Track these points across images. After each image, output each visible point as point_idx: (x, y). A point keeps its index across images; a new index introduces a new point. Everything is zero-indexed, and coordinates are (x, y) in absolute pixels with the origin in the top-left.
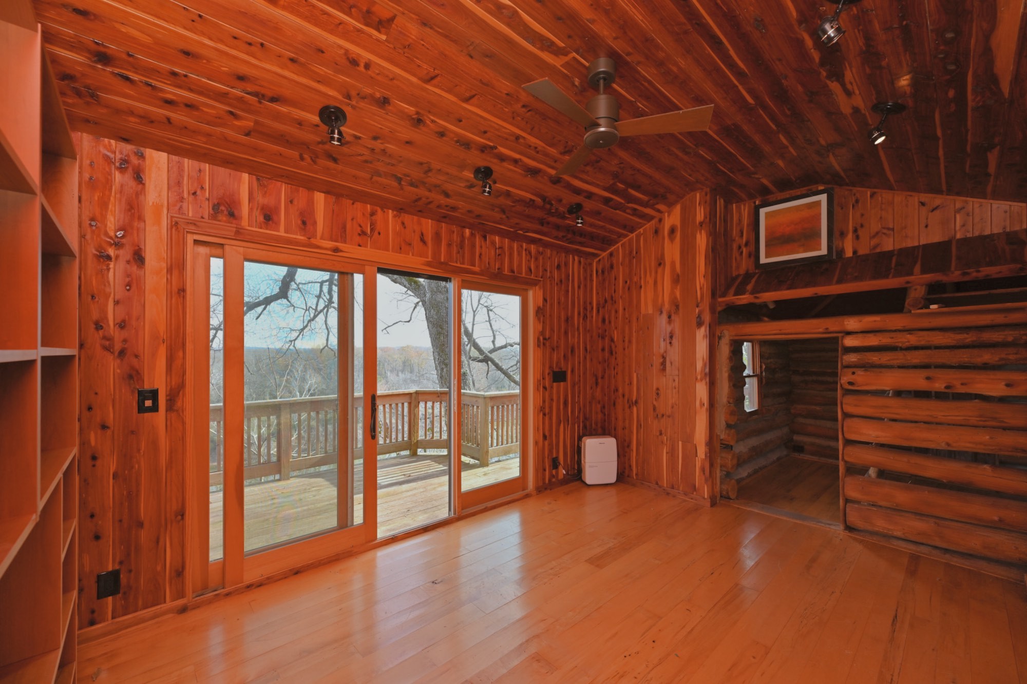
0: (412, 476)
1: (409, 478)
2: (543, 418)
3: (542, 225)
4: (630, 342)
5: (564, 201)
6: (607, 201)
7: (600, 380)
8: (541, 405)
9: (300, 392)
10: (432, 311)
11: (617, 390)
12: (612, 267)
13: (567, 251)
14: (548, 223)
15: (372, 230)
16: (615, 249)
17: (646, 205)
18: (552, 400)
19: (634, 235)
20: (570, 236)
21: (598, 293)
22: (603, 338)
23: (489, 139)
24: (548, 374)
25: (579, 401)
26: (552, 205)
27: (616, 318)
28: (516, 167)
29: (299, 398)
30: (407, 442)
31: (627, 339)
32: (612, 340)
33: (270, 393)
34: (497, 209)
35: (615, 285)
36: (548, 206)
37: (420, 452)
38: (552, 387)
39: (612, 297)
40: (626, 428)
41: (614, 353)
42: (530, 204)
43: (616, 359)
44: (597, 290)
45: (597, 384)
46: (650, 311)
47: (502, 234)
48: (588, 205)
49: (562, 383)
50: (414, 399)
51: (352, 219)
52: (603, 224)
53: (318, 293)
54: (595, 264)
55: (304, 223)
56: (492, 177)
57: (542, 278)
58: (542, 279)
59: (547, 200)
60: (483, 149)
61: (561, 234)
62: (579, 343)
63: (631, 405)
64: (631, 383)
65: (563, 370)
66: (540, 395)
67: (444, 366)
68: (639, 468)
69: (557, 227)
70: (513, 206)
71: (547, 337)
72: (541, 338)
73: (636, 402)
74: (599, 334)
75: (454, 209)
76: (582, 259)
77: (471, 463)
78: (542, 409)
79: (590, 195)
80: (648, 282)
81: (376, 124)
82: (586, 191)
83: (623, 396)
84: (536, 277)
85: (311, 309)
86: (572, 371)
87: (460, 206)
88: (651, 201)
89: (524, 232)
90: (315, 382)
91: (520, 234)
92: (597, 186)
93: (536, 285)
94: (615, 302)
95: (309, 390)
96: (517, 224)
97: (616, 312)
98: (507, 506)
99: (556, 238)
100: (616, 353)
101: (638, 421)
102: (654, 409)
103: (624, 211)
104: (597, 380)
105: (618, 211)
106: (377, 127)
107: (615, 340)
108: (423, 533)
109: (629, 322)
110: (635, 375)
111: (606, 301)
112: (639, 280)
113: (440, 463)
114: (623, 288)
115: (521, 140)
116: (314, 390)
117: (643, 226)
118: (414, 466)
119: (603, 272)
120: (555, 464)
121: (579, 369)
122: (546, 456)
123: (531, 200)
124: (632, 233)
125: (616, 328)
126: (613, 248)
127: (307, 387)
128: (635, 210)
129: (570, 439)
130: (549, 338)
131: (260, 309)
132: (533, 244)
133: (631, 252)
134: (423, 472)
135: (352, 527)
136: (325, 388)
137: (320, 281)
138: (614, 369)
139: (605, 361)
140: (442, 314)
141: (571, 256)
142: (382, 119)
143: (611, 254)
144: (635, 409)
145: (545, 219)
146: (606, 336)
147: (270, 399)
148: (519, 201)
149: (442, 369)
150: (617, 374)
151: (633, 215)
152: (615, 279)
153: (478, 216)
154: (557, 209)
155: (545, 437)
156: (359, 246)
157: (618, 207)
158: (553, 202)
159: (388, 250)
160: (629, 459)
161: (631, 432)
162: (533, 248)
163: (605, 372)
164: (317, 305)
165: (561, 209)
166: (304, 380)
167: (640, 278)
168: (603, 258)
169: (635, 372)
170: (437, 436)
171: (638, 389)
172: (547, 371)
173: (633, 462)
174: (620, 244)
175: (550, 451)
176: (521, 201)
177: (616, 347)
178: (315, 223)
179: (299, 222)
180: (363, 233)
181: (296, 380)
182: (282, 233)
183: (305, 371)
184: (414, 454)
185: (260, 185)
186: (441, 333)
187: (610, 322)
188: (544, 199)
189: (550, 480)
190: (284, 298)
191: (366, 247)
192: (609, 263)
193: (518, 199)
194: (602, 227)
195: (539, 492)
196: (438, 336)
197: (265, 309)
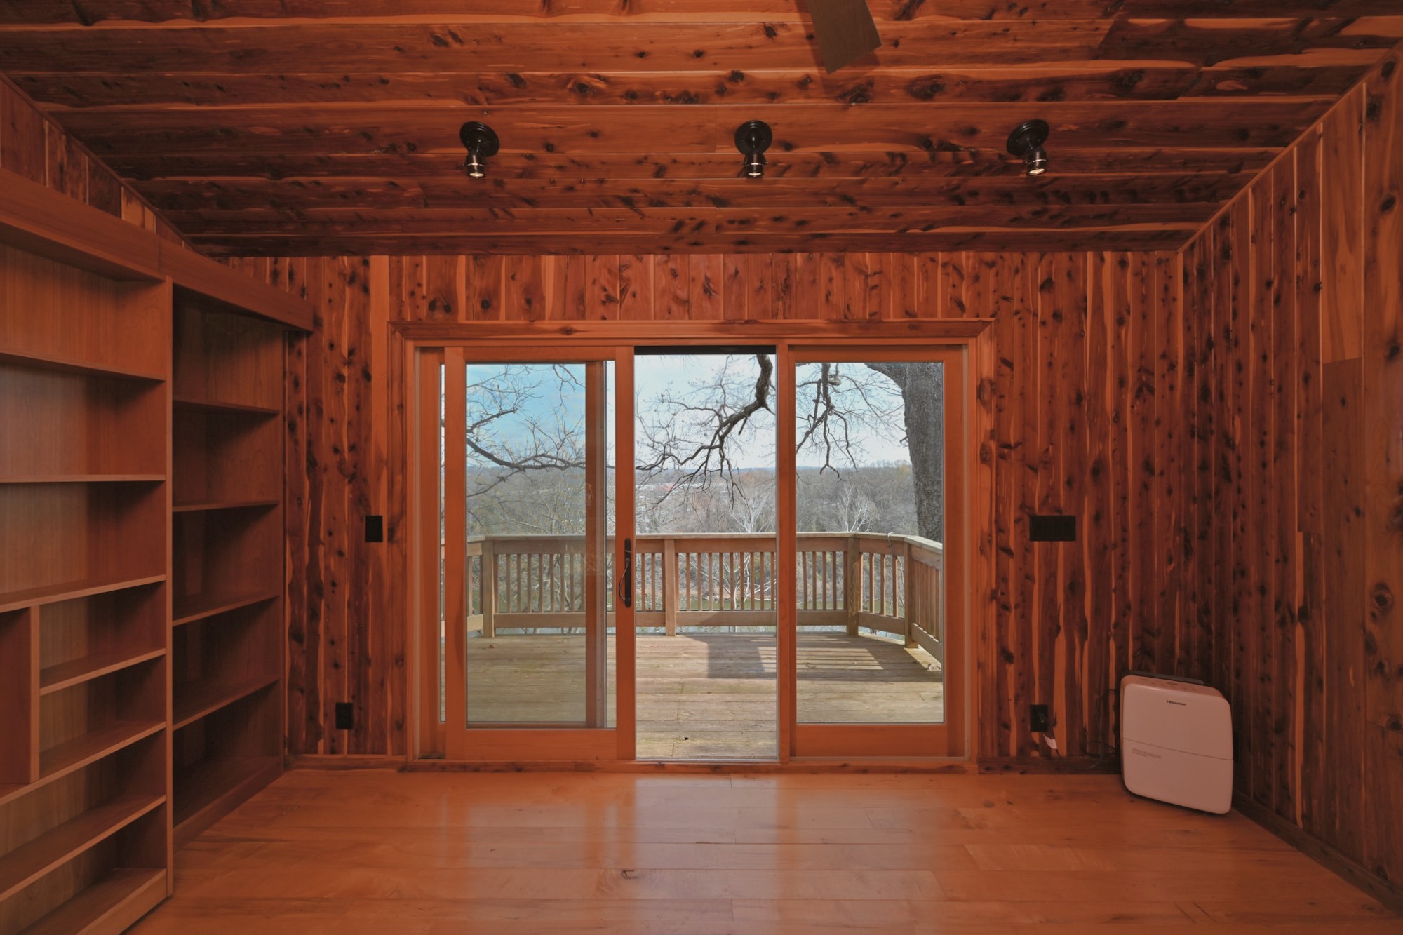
0: (817, 669)
1: (813, 671)
2: (999, 615)
3: (961, 202)
4: (1282, 445)
5: (985, 130)
6: (1122, 85)
7: (1195, 543)
8: (994, 587)
9: (849, 522)
10: (912, 406)
11: (1242, 572)
12: (1226, 253)
13: (1075, 245)
14: (974, 194)
15: (623, 291)
16: (1234, 205)
17: (1298, 41)
18: (1029, 577)
19: (1294, 148)
20: (1055, 207)
21: (1188, 329)
22: (1204, 438)
23: (715, 65)
24: (1016, 521)
25: (1122, 590)
26: (954, 148)
27: (1241, 384)
28: (808, 97)
29: (848, 532)
30: (840, 612)
31: (1271, 439)
32: (1228, 441)
33: (817, 521)
34: (829, 199)
35: (1234, 299)
36: (947, 156)
37: (864, 632)
38: (1028, 550)
39: (1227, 331)
40: (1270, 679)
41: (1234, 475)
42: (897, 163)
43: (1239, 491)
44: (1186, 319)
45: (1188, 551)
46: (1351, 352)
47: (880, 245)
48: (1063, 115)
49: (1061, 544)
50: (853, 547)
51: (594, 282)
52: (1149, 150)
53: (816, 395)
54: (1180, 257)
55: (529, 302)
56: (774, 138)
57: (992, 316)
58: (992, 319)
59: (935, 141)
60: (721, 89)
61: (1026, 210)
62: (1120, 450)
63: (1288, 620)
64: (1285, 558)
65: (1065, 514)
66: (989, 563)
67: (923, 497)
68: (1315, 802)
69: (1006, 196)
70: (863, 182)
71: (1012, 444)
72: (993, 445)
73: (1304, 614)
74: (1193, 427)
75: (745, 222)
76: (1129, 254)
77: (930, 669)
78: (997, 596)
79: (1054, 89)
80: (1343, 268)
81: (535, 125)
82: (1037, 82)
83: (1263, 590)
84: (978, 316)
85: (810, 418)
86: (1097, 518)
87: (756, 215)
88: (1314, 24)
89: (925, 230)
90: (867, 511)
91: (915, 235)
92: (1065, 54)
93: (974, 334)
94: (1236, 343)
95: (860, 521)
96: (894, 216)
97: (1240, 367)
98: (892, 777)
99: (1016, 221)
100: (1239, 475)
101: (1310, 668)
102: (1370, 647)
103: (1211, 91)
104: (1187, 540)
105: (1181, 100)
106: (538, 128)
107: (1237, 442)
108: (709, 773)
109: (1280, 390)
110: (1299, 538)
111: (1210, 344)
112: (1309, 269)
113: (877, 658)
114: (1261, 300)
115: (782, 33)
116: (866, 521)
117: (1324, 111)
118: (834, 654)
119: (1202, 273)
120: (1040, 719)
121: (1122, 512)
122: (1012, 695)
123: (892, 155)
124: (1286, 145)
125: (1240, 410)
126: (1228, 204)
127: (857, 518)
128: (1255, 73)
129: (1091, 671)
130: (1017, 444)
131: (740, 423)
132: (966, 249)
133: (1283, 197)
134: (838, 667)
135: (602, 729)
136: (879, 518)
137: (817, 380)
138: (1235, 516)
139: (1210, 497)
140: (926, 410)
141: (1090, 255)
142: (534, 113)
143: (1224, 222)
144: (1299, 631)
145: (958, 187)
146: (1212, 433)
147: (817, 530)
148: (865, 167)
149: (920, 502)
150: (1242, 530)
151: (1253, 91)
152: (1236, 282)
153: (801, 223)
154: (974, 155)
155: (1005, 656)
156: (604, 318)
157: (1170, 87)
158: (955, 142)
159: (648, 318)
160: (1282, 766)
161: (1287, 694)
162: (966, 259)
163: (1209, 524)
164: (816, 412)
165: (989, 151)
166: (852, 506)
167: (1316, 263)
168: (1202, 237)
169: (1299, 530)
170: (887, 613)
171: (1310, 579)
172: (1012, 515)
173: (1294, 778)
174: (1248, 189)
175: (1025, 688)
176: (868, 166)
177: (1239, 459)
178: (543, 298)
179: (523, 302)
180: (609, 299)
181: (845, 507)
182: (502, 321)
183: (855, 497)
184: (853, 633)
185: (478, 265)
186: (923, 443)
187: (1221, 396)
188: (925, 141)
189: (1021, 751)
190: (763, 407)
191: (615, 318)
192: (1218, 246)
193: (861, 163)
194: (1150, 158)
195: (988, 769)
196: (918, 448)
197: (745, 422)
